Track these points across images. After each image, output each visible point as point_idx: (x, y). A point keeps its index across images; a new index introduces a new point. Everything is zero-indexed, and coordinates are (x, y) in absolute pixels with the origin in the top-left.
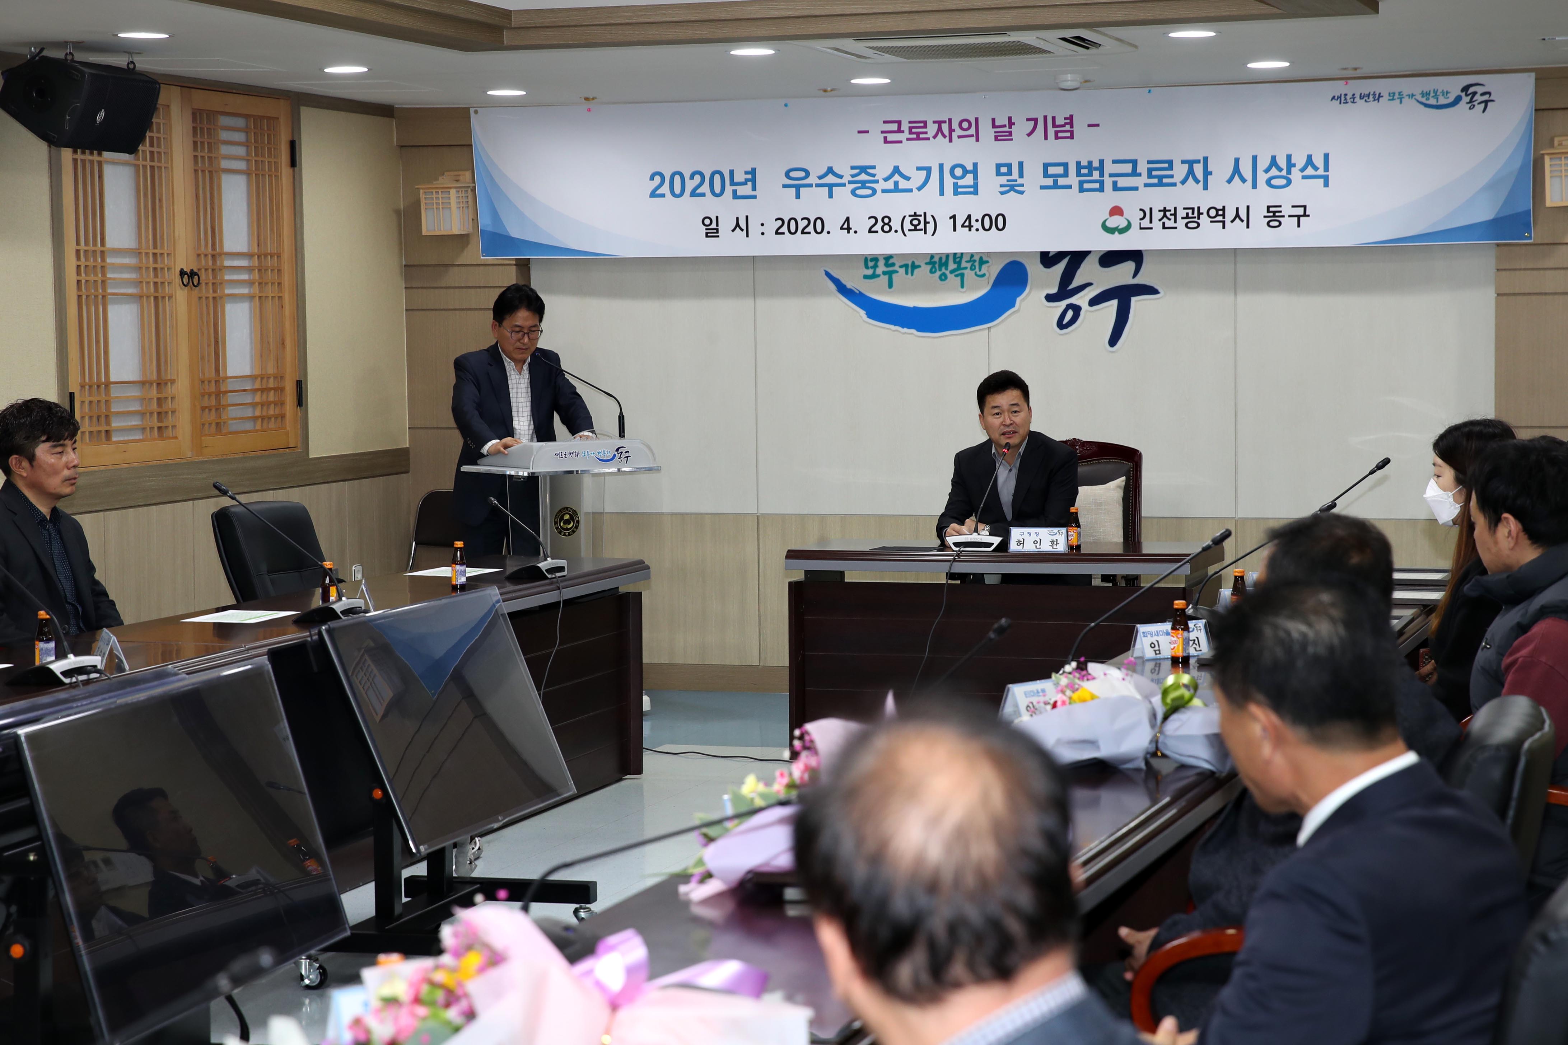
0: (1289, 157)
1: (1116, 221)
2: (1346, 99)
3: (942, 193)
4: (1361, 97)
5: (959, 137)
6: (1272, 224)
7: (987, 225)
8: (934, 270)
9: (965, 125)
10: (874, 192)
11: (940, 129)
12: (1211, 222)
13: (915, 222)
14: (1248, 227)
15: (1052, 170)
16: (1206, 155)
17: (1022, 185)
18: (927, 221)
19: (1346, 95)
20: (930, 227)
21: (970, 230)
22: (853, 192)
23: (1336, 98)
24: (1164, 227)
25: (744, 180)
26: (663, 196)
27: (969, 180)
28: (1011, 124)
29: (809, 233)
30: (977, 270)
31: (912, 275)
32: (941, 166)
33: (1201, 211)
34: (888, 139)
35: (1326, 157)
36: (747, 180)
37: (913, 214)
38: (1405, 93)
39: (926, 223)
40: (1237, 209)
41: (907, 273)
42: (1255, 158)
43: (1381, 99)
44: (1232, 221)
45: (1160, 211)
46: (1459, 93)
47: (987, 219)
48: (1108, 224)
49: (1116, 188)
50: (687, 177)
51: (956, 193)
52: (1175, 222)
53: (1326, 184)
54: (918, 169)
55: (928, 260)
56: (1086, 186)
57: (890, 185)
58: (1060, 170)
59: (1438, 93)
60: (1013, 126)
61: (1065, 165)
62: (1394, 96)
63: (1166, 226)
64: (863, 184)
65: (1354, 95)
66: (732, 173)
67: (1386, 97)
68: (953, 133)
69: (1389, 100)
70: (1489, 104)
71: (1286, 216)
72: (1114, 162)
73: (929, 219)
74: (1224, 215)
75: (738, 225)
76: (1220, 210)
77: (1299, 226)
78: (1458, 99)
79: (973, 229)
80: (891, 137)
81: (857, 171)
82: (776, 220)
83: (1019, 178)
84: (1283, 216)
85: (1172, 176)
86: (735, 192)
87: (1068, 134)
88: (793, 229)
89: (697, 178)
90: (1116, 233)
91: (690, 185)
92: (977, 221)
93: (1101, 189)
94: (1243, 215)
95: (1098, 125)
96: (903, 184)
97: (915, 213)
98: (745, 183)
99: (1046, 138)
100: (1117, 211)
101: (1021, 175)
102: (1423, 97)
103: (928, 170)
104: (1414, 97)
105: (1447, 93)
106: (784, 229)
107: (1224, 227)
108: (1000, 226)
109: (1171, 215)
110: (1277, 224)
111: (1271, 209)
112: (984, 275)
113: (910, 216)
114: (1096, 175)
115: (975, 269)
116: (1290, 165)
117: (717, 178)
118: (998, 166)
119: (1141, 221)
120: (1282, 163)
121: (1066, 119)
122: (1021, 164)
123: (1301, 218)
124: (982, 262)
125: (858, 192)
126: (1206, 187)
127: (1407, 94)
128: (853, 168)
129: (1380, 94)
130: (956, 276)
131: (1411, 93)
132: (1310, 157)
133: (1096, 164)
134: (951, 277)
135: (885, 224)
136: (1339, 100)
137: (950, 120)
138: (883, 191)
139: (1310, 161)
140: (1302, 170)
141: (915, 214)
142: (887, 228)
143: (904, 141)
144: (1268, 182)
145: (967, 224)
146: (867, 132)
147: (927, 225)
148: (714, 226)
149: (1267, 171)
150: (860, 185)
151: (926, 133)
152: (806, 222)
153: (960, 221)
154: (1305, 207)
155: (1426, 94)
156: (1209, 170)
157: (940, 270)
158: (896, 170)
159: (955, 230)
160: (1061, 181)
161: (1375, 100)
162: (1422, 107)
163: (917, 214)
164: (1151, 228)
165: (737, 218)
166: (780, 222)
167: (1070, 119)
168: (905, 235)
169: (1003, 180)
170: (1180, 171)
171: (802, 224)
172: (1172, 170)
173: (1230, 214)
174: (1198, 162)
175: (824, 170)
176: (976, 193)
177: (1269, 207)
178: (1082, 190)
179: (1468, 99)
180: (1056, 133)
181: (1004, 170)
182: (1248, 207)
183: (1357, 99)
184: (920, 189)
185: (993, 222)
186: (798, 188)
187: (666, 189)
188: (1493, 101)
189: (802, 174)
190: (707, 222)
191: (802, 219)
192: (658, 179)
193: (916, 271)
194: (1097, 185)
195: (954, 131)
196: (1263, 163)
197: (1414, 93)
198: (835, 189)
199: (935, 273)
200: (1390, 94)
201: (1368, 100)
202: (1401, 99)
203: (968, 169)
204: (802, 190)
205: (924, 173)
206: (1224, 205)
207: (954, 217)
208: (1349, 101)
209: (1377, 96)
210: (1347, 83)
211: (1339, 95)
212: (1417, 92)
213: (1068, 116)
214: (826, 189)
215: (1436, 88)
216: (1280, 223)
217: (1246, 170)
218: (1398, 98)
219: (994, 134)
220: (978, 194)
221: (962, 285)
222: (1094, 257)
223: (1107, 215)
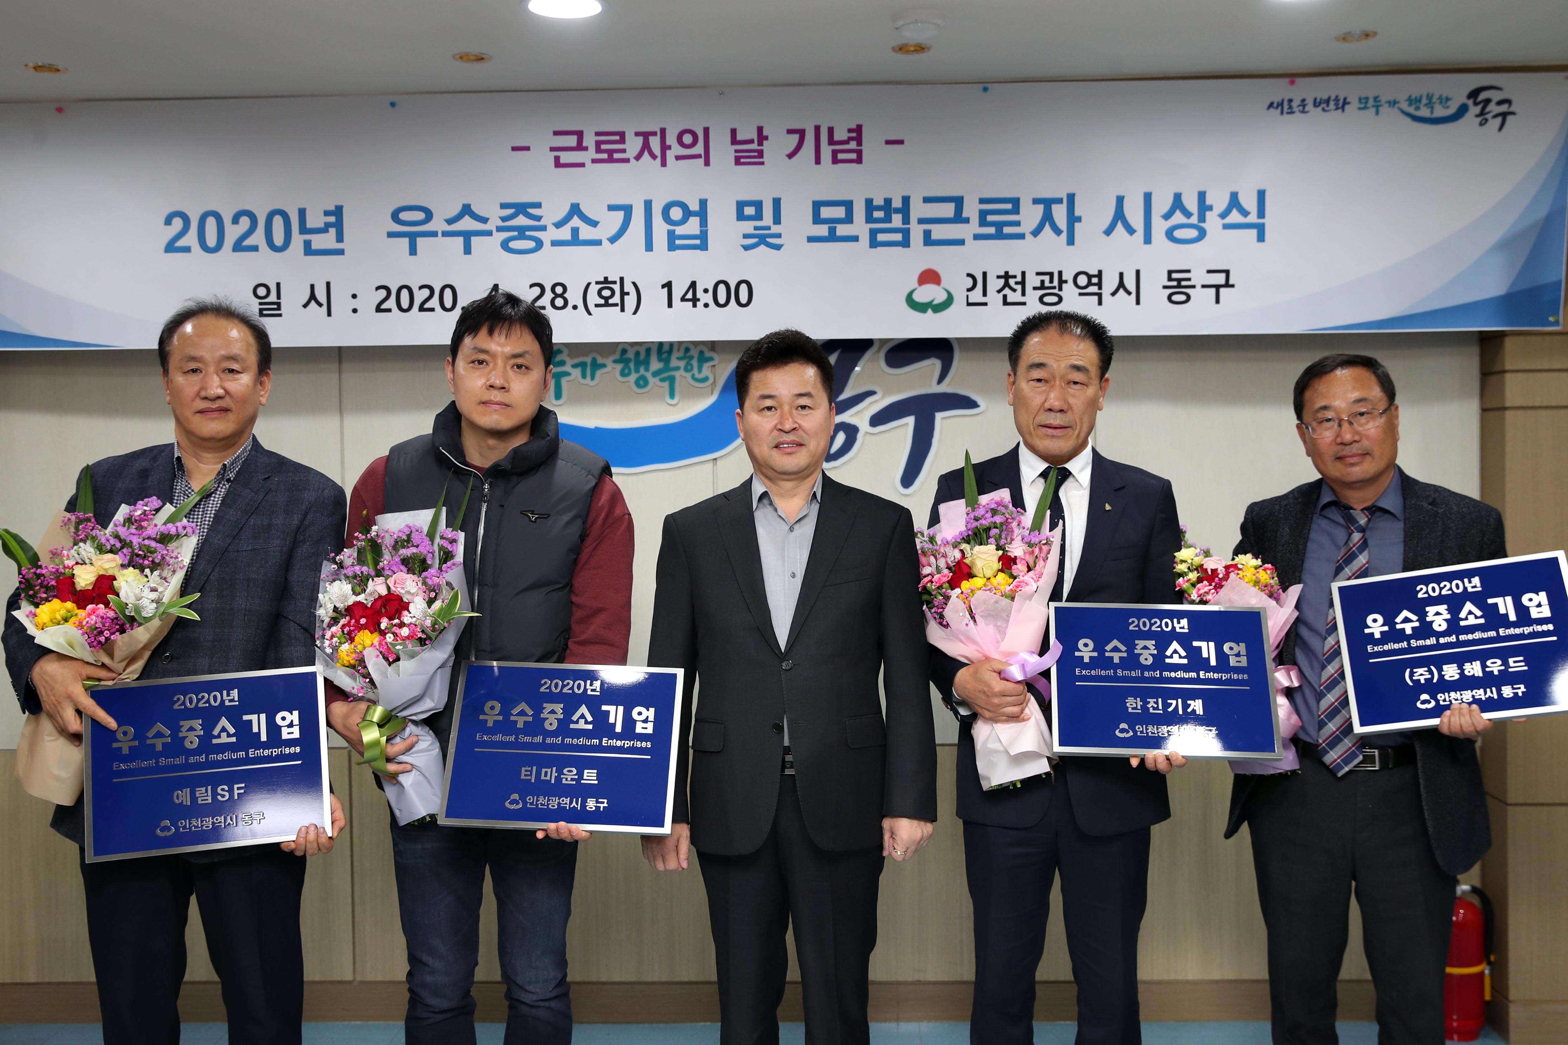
0: (1202, 196)
1: (927, 293)
2: (1290, 107)
3: (649, 247)
4: (1316, 104)
5: (678, 158)
6: (1175, 298)
7: (722, 298)
8: (626, 371)
9: (688, 139)
10: (539, 244)
11: (646, 146)
12: (1080, 294)
13: (607, 293)
14: (1138, 303)
15: (826, 212)
16: (1071, 191)
17: (779, 236)
18: (626, 290)
19: (1290, 101)
20: (631, 301)
21: (695, 306)
22: (505, 245)
23: (1275, 105)
24: (1005, 303)
25: (322, 225)
26: (187, 250)
27: (693, 226)
28: (762, 138)
29: (432, 310)
30: (695, 371)
31: (593, 378)
32: (648, 205)
33: (1064, 278)
34: (562, 161)
35: (1261, 195)
36: (328, 226)
37: (602, 280)
38: (1383, 99)
39: (623, 294)
40: (1121, 275)
41: (584, 376)
42: (1148, 197)
43: (1347, 107)
44: (1113, 294)
45: (999, 277)
46: (1464, 100)
47: (722, 289)
48: (918, 297)
49: (928, 240)
50: (227, 220)
51: (672, 247)
52: (1023, 294)
53: (1261, 238)
54: (611, 208)
55: (617, 356)
56: (881, 237)
57: (565, 233)
58: (840, 212)
59: (1434, 100)
60: (765, 142)
61: (848, 205)
62: (1366, 103)
63: (1009, 300)
64: (522, 232)
65: (1303, 100)
66: (302, 213)
67: (1355, 104)
68: (668, 152)
69: (1360, 109)
70: (1510, 118)
71: (1198, 287)
72: (927, 200)
73: (628, 287)
74: (1099, 285)
75: (313, 297)
76: (1094, 276)
77: (1218, 301)
78: (1462, 110)
79: (700, 304)
80: (565, 157)
81: (511, 211)
82: (378, 288)
83: (775, 223)
84: (1193, 287)
85: (1017, 224)
86: (307, 244)
87: (854, 156)
88: (405, 304)
89: (245, 222)
90: (930, 311)
91: (232, 233)
92: (706, 291)
93: (905, 243)
94: (1130, 284)
95: (901, 142)
96: (586, 232)
97: (606, 278)
98: (324, 230)
99: (818, 161)
100: (929, 277)
101: (777, 220)
102: (1410, 105)
103: (627, 210)
104: (1397, 105)
105: (1448, 99)
106: (391, 303)
107: (1100, 303)
108: (744, 299)
109: (1017, 283)
110: (1183, 298)
111: (1174, 276)
112: (706, 379)
113: (597, 283)
114: (897, 220)
115: (692, 369)
116: (1204, 208)
117: (278, 223)
118: (741, 205)
119: (969, 293)
120: (1191, 203)
121: (850, 131)
122: (777, 203)
123: (1222, 290)
124: (702, 359)
125: (513, 245)
126: (1071, 241)
127: (1386, 100)
128: (503, 206)
129: (1345, 99)
130: (662, 380)
131: (1391, 98)
132: (1234, 196)
133: (897, 203)
134: (652, 381)
135: (557, 296)
136: (1280, 108)
137: (663, 131)
138: (555, 243)
139: (1234, 202)
140: (1223, 215)
141: (606, 280)
142: (559, 302)
143: (588, 163)
144: (1169, 234)
145: (690, 296)
147: (626, 297)
148: (273, 298)
149: (1167, 216)
150: (516, 233)
151: (624, 151)
152: (426, 293)
153: (678, 291)
154: (1227, 272)
155: (1414, 101)
156: (1077, 214)
157: (637, 371)
158: (575, 210)
159: (670, 305)
160: (842, 230)
161: (1337, 109)
162: (1408, 120)
163: (609, 279)
164: (985, 304)
165: (312, 287)
166: (383, 293)
167: (857, 133)
168: (590, 314)
169: (748, 227)
170: (1030, 215)
171: (420, 296)
172: (1018, 213)
173: (1110, 283)
174: (1059, 201)
175: (456, 210)
176: (704, 247)
177: (1170, 273)
178: (874, 243)
179: (1477, 110)
180: (835, 153)
181: (749, 211)
182: (1138, 272)
183: (1310, 107)
184: (613, 240)
185: (732, 293)
186: (413, 238)
187: (191, 239)
188: (1513, 113)
189: (420, 216)
190: (262, 291)
191: (421, 287)
192: (178, 223)
193: (599, 373)
194: (898, 237)
195: (669, 147)
196: (1162, 204)
197: (1397, 100)
198: (474, 239)
199: (629, 374)
200: (1360, 100)
201: (1327, 109)
202: (1377, 107)
203: (691, 209)
204: (420, 241)
205: (620, 215)
206: (1100, 269)
207: (668, 285)
208: (1295, 109)
209: (1341, 102)
210: (1292, 83)
211: (1280, 101)
212: (1402, 97)
213: (854, 127)
214: (461, 240)
215: (1431, 92)
216: (1189, 297)
217: (1134, 214)
218: (1373, 106)
219: (733, 155)
220: (707, 249)
221: (672, 395)
222: (878, 351)
223: (915, 284)
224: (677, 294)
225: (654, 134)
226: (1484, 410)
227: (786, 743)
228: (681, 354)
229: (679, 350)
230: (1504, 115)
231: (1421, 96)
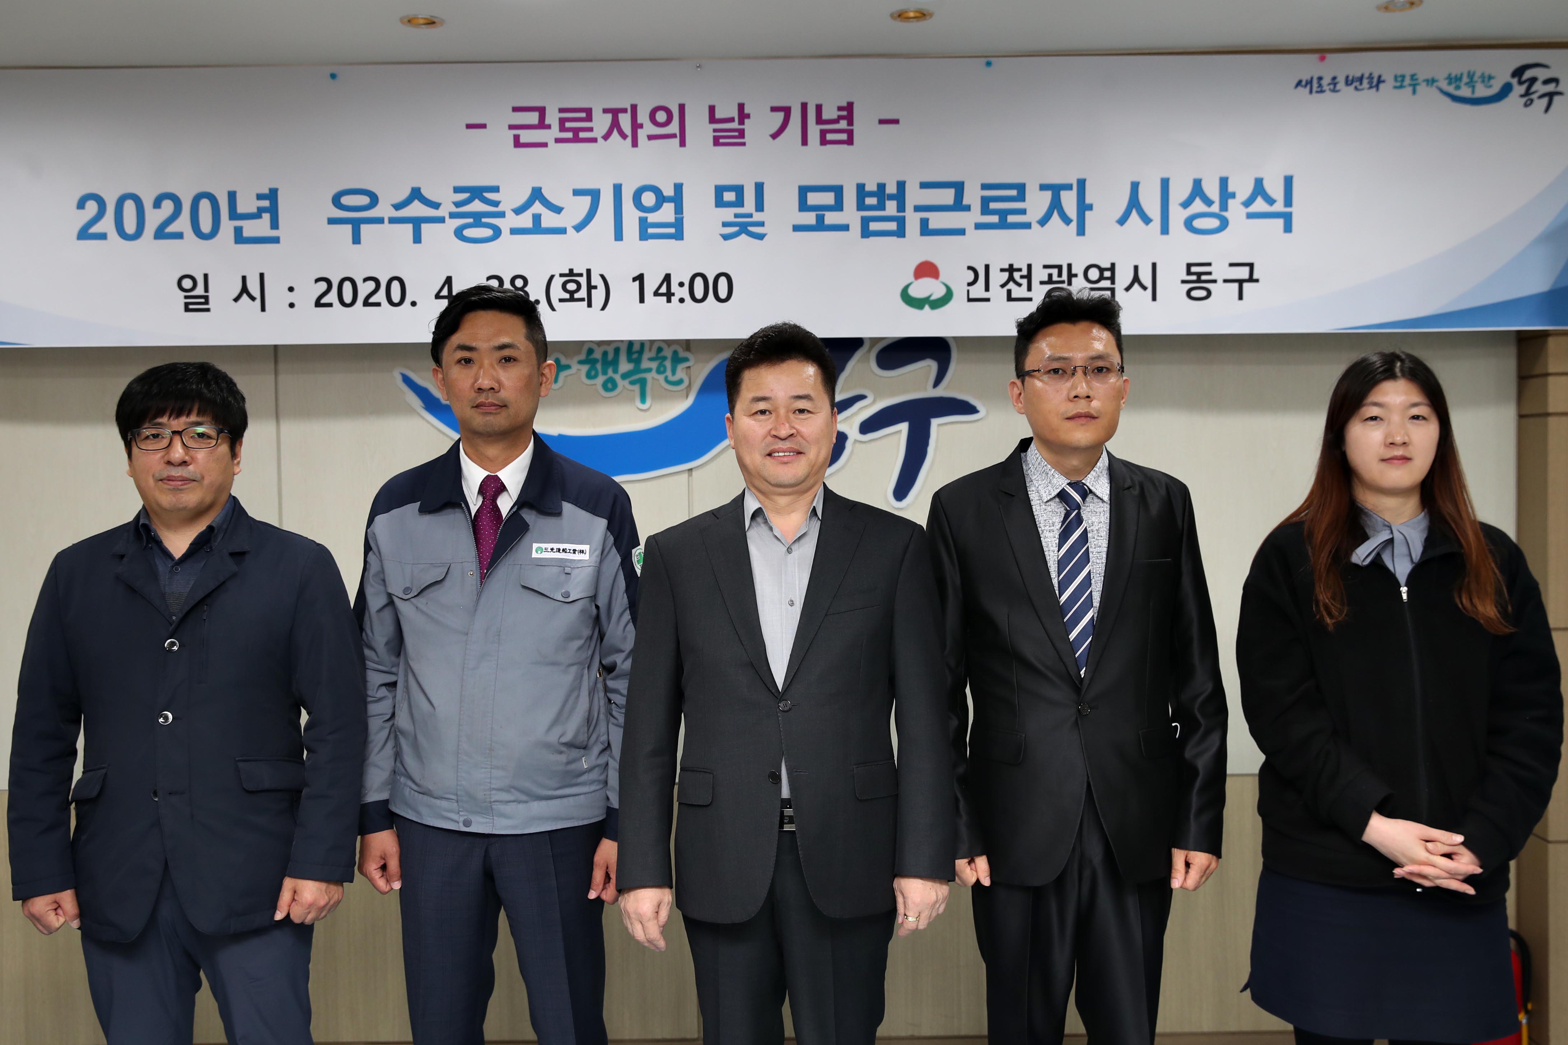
0: (1224, 182)
1: (924, 288)
2: (1320, 86)
3: (619, 236)
4: (1348, 82)
5: (651, 137)
6: (1194, 294)
7: (699, 293)
8: (593, 373)
9: (661, 117)
10: (497, 232)
11: (615, 124)
13: (572, 287)
14: (1154, 298)
15: (813, 199)
16: (1082, 177)
17: (762, 224)
18: (593, 284)
19: (1320, 79)
20: (598, 296)
21: (669, 301)
22: (459, 233)
23: (1304, 83)
24: (1010, 298)
25: (255, 210)
26: (103, 236)
27: (667, 213)
28: (743, 116)
29: (378, 304)
30: (669, 373)
32: (618, 189)
34: (522, 140)
35: (1288, 181)
36: (261, 211)
37: (567, 272)
38: (1421, 77)
39: (590, 287)
40: (1136, 268)
42: (1165, 184)
43: (1381, 86)
44: (1127, 289)
45: (1002, 270)
46: (1507, 78)
47: (699, 282)
48: (914, 292)
49: (925, 230)
50: (148, 204)
51: (644, 236)
52: (1029, 289)
53: (1288, 228)
54: (577, 193)
55: (583, 357)
56: (874, 226)
57: (525, 220)
58: (828, 198)
59: (1476, 78)
60: (746, 121)
62: (1403, 81)
63: (1014, 296)
64: (478, 219)
65: (1334, 78)
66: (232, 197)
67: (1390, 82)
68: (639, 131)
69: (1395, 87)
70: (1556, 99)
71: (1220, 281)
72: (924, 185)
73: (596, 280)
74: (1112, 279)
75: (245, 290)
76: (1107, 269)
77: (1241, 297)
78: (1506, 89)
79: (675, 299)
80: (526, 136)
81: (465, 196)
82: (317, 281)
83: (757, 210)
84: (1215, 281)
85: (1023, 212)
86: (238, 231)
87: (844, 137)
88: (348, 298)
89: (168, 207)
90: (927, 307)
91: (154, 218)
92: (681, 284)
93: (900, 233)
94: (1145, 277)
95: (896, 122)
96: (549, 219)
97: (571, 270)
98: (257, 215)
99: (805, 142)
100: (926, 270)
101: (760, 207)
102: (1450, 83)
103: (595, 195)
104: (1435, 84)
105: (1490, 78)
106: (332, 297)
108: (723, 294)
109: (1022, 277)
110: (1203, 293)
111: (1194, 269)
112: (680, 382)
113: (561, 275)
114: (891, 208)
115: (664, 371)
116: (1226, 195)
117: (205, 206)
118: (720, 190)
119: (970, 288)
120: (1212, 190)
121: (840, 109)
122: (759, 188)
123: (1245, 285)
124: (677, 360)
125: (467, 233)
126: (1081, 231)
127: (1426, 77)
128: (457, 190)
129: (1380, 77)
130: (632, 383)
131: (1429, 77)
132: (1259, 182)
133: (891, 189)
134: (622, 383)
136: (1308, 87)
137: (634, 108)
138: (514, 231)
139: (1259, 189)
140: (1247, 203)
141: (571, 272)
143: (552, 143)
144: (1189, 224)
145: (663, 290)
146: (483, 126)
147: (593, 291)
148: (200, 291)
149: (1186, 204)
150: (471, 220)
151: (591, 129)
152: (371, 285)
153: (650, 286)
154: (1251, 266)
155: (1454, 80)
156: (1088, 201)
157: (605, 373)
158: (537, 195)
159: (642, 300)
160: (831, 218)
161: (1371, 87)
162: (1448, 100)
163: (575, 272)
164: (988, 300)
165: (244, 279)
166: (323, 286)
167: (848, 111)
168: (553, 309)
169: (728, 214)
170: (1037, 203)
171: (365, 289)
172: (1024, 200)
173: (1124, 277)
174: (1069, 187)
175: (405, 194)
176: (679, 235)
177: (1189, 266)
178: (866, 233)
179: (1522, 89)
180: (823, 133)
181: (729, 196)
182: (1154, 265)
183: (1341, 85)
184: (579, 228)
185: (711, 287)
186: (356, 225)
187: (107, 225)
188: (1560, 93)
189: (364, 200)
190: (187, 284)
191: (365, 280)
192: (92, 207)
193: (562, 375)
194: (892, 226)
195: (641, 126)
196: (1180, 191)
197: (1436, 78)
198: (425, 227)
199: (596, 376)
200: (1396, 77)
201: (1359, 87)
202: (1414, 86)
203: (666, 194)
204: (364, 228)
205: (587, 200)
206: (1113, 262)
207: (640, 278)
208: (1325, 88)
209: (1375, 81)
210: (1323, 59)
211: (1309, 79)
212: (1441, 76)
213: (845, 104)
214: (410, 227)
215: (1472, 70)
216: (1209, 293)
217: (1151, 202)
218: (1410, 85)
219: (711, 135)
220: (682, 239)
221: (643, 399)
222: (869, 351)
223: (911, 278)
224: (649, 289)
225: (624, 111)
226: (1521, 416)
227: (785, 793)
228: (653, 354)
229: (650, 350)
230: (1551, 95)
231: (1462, 75)
